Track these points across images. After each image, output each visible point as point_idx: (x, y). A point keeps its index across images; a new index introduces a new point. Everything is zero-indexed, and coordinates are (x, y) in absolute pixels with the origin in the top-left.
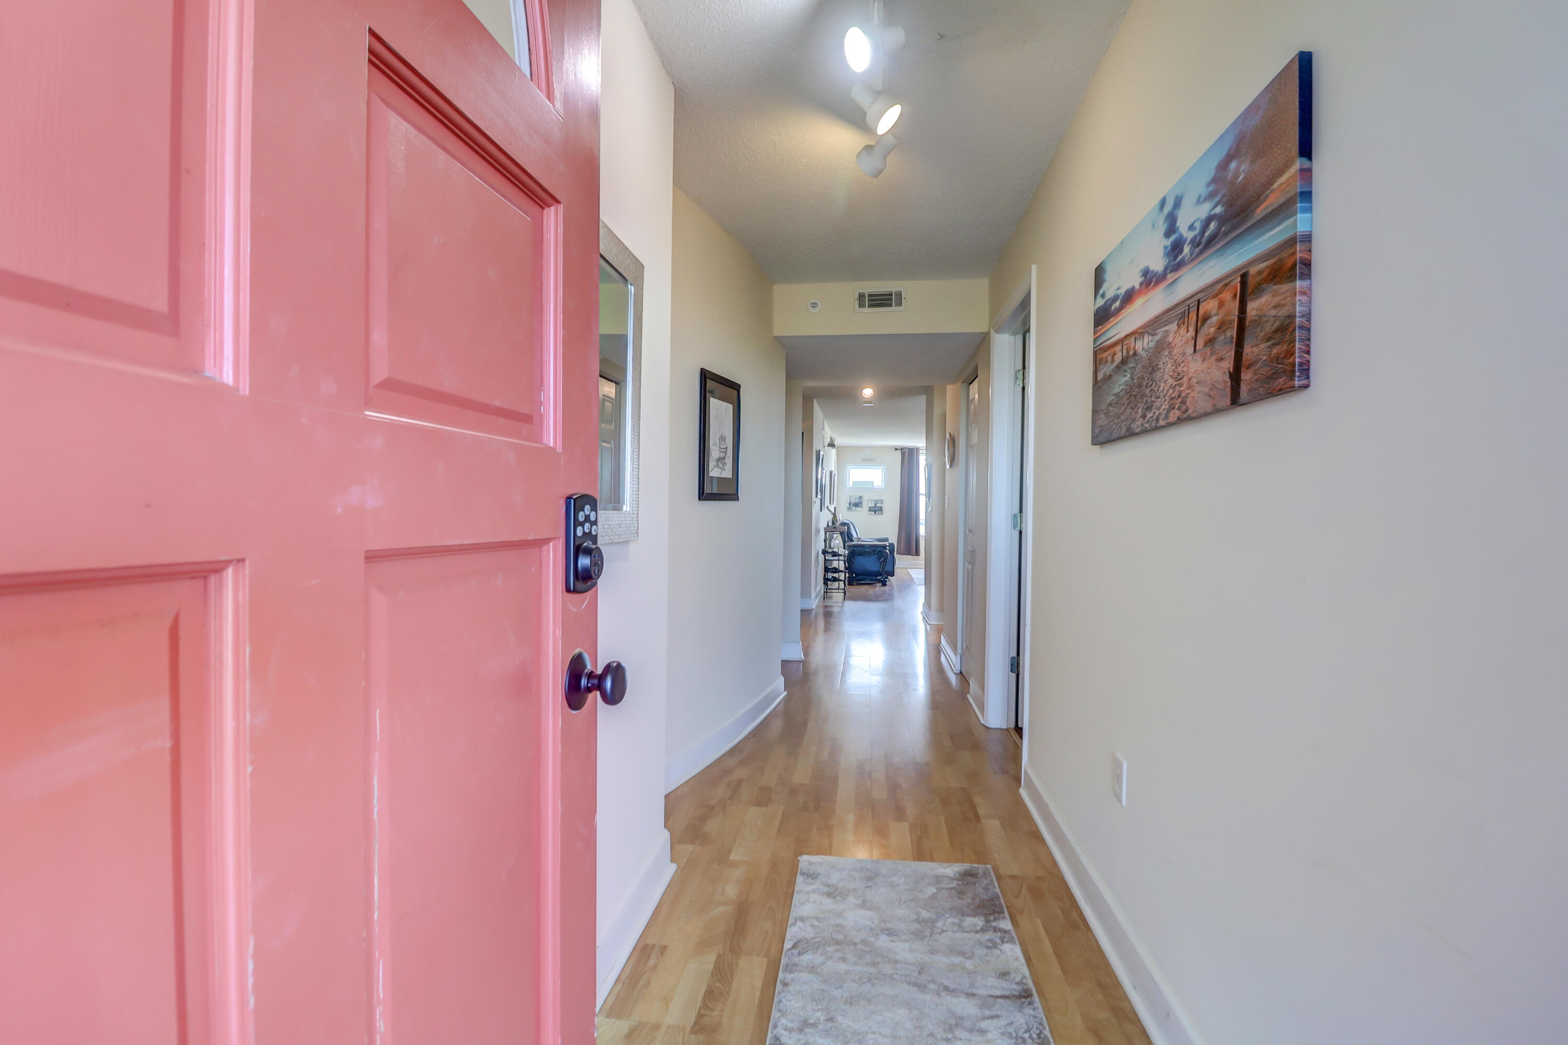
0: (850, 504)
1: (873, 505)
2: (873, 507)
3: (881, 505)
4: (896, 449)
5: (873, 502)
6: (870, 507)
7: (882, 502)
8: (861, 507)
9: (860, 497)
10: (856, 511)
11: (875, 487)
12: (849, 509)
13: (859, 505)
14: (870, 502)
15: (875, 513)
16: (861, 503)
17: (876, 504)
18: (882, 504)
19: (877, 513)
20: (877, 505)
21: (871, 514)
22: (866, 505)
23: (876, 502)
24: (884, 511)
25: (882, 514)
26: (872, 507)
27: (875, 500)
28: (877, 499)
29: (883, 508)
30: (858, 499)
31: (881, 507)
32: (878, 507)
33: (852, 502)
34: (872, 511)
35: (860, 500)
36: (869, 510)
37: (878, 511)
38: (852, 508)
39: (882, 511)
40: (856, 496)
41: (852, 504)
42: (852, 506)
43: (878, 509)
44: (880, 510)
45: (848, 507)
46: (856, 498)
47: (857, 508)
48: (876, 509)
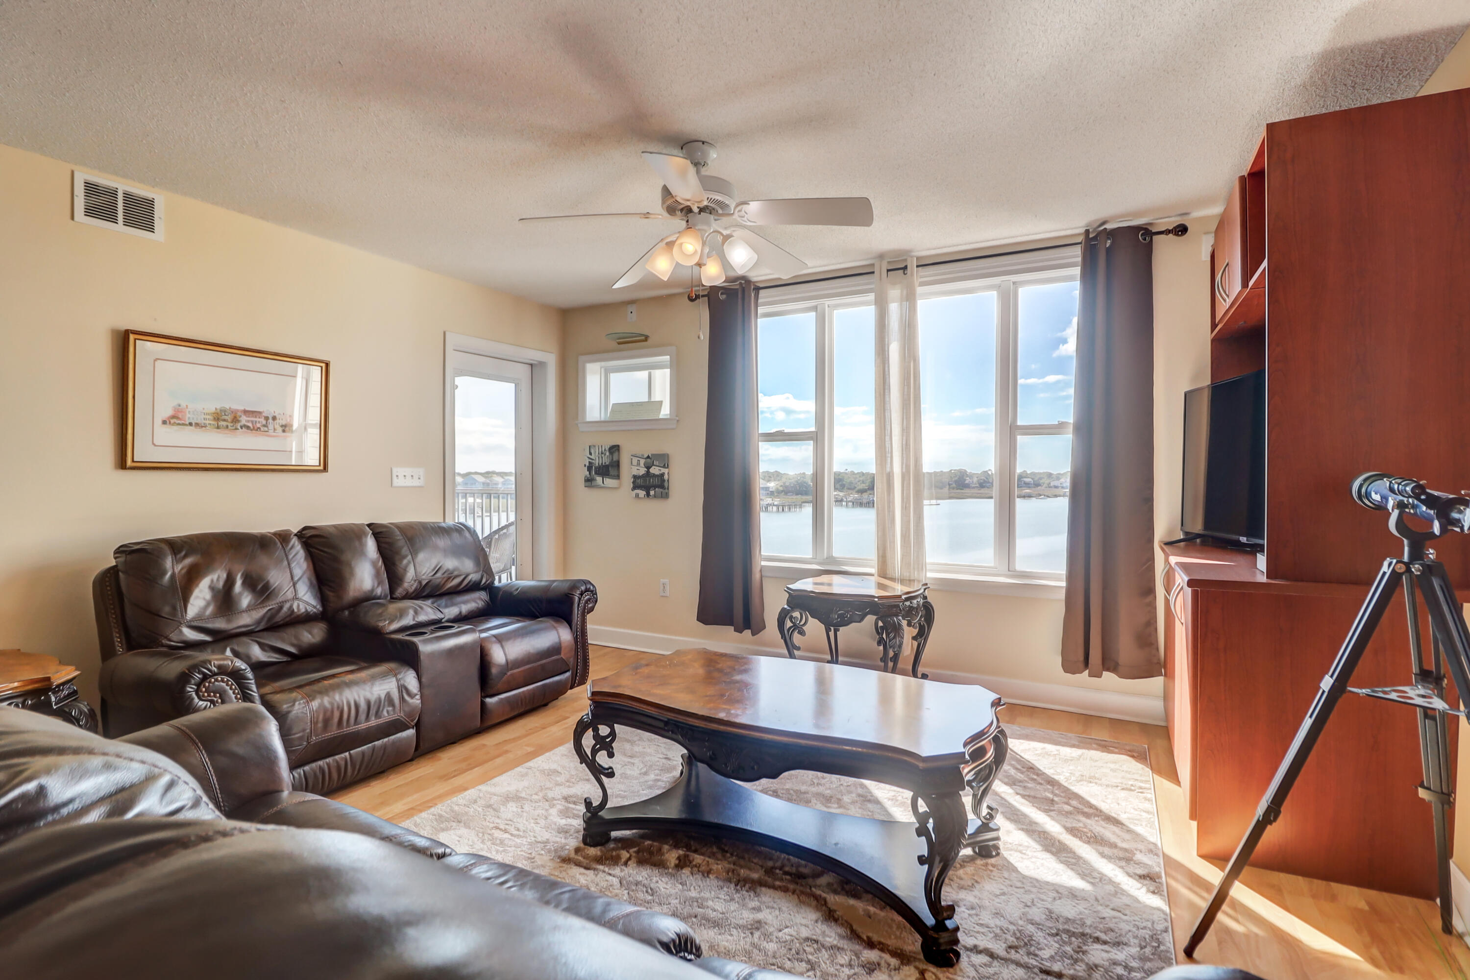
0: (589, 469)
1: (642, 471)
2: (643, 476)
3: (663, 470)
5: (642, 462)
6: (635, 477)
7: (664, 460)
8: (618, 477)
9: (615, 449)
10: (605, 487)
12: (589, 481)
13: (612, 471)
14: (635, 461)
15: (648, 495)
16: (617, 465)
17: (648, 468)
18: (664, 467)
19: (652, 493)
20: (652, 470)
21: (637, 497)
22: (630, 469)
23: (649, 462)
24: (668, 485)
25: (665, 496)
26: (639, 477)
27: (646, 456)
28: (652, 455)
29: (666, 477)
30: (608, 454)
31: (663, 475)
32: (654, 476)
33: (594, 462)
34: (639, 488)
35: (612, 457)
36: (633, 486)
37: (654, 487)
38: (596, 480)
39: (665, 488)
40: (602, 447)
41: (594, 468)
42: (594, 473)
43: (653, 482)
44: (659, 487)
45: (586, 476)
46: (604, 451)
47: (605, 482)
48: (650, 481)
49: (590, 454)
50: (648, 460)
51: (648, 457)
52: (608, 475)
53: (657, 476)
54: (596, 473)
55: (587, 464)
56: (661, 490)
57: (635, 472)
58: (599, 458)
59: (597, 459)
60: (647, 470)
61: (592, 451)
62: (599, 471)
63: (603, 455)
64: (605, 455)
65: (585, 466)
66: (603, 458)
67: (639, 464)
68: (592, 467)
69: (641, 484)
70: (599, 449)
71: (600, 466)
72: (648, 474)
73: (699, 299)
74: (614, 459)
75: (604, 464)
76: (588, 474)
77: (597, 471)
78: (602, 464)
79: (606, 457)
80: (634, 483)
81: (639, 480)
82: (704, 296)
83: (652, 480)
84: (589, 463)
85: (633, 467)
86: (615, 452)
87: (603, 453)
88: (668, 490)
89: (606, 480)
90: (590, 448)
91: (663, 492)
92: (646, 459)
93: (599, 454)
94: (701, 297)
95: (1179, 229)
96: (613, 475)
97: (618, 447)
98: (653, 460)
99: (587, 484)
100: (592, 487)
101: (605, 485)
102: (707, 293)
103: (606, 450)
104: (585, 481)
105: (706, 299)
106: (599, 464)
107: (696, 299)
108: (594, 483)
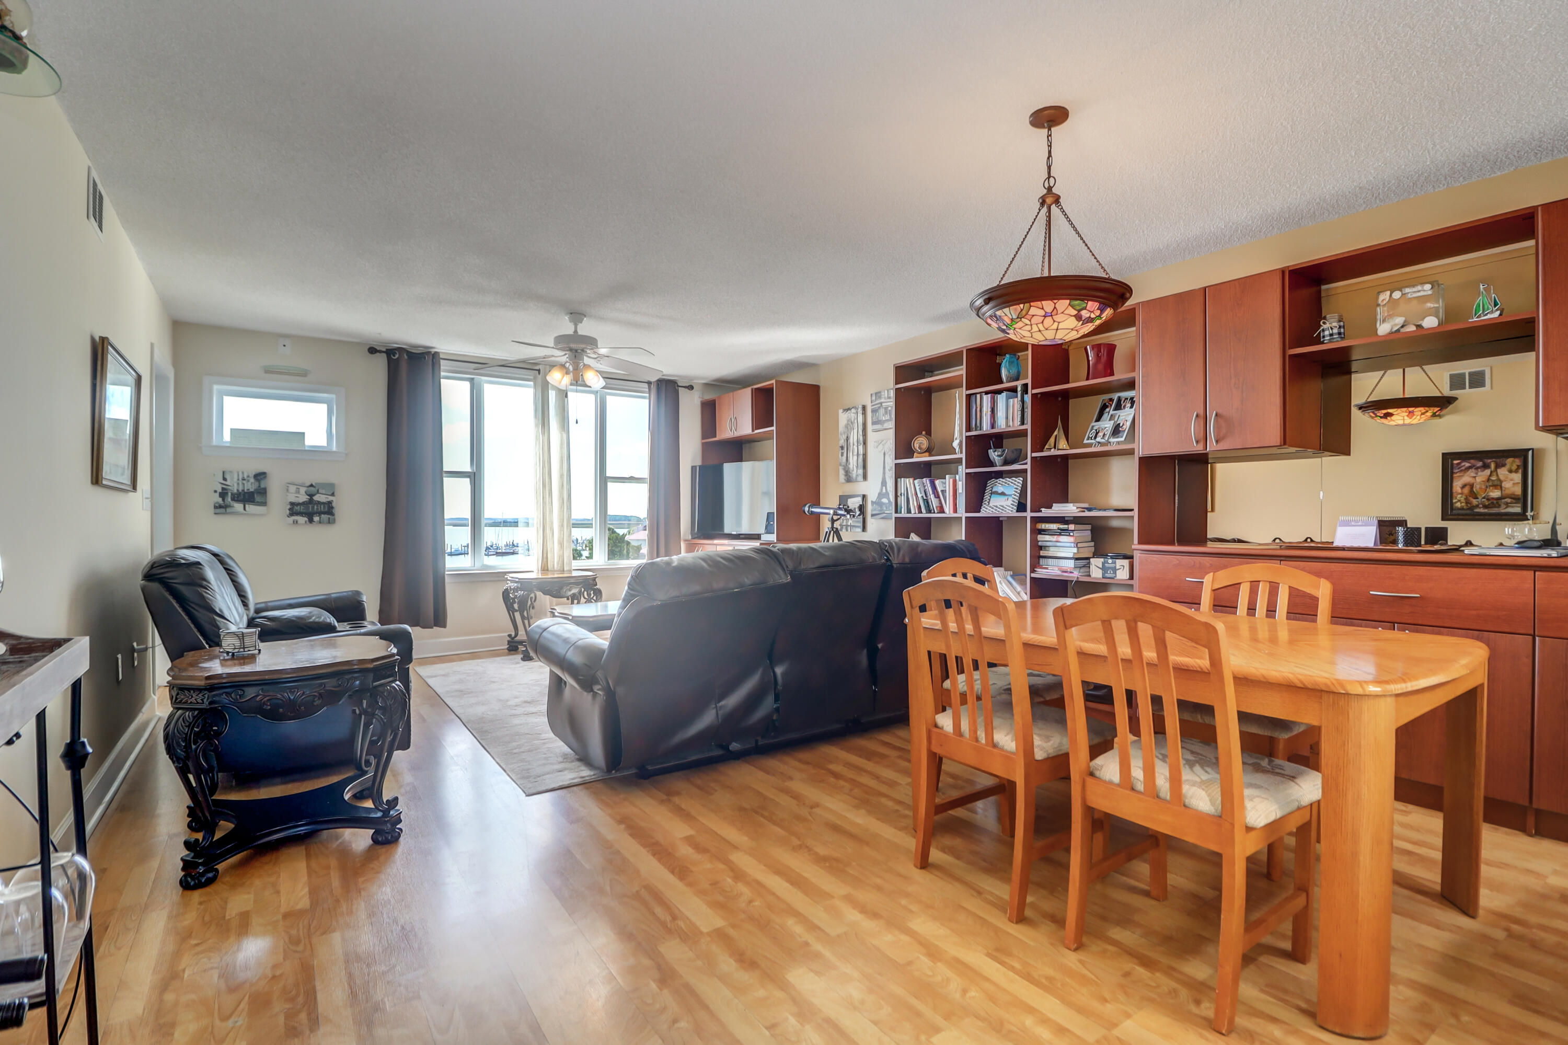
0: (223, 495)
1: (303, 498)
2: (303, 503)
3: (331, 498)
4: (372, 350)
5: (303, 490)
6: (292, 504)
7: (331, 488)
8: (264, 504)
9: (260, 476)
10: (245, 514)
11: (307, 449)
13: (258, 498)
14: (293, 489)
15: (311, 521)
16: (263, 492)
17: (311, 496)
18: (333, 495)
19: (316, 519)
20: (316, 498)
21: (295, 522)
22: (286, 496)
23: (312, 490)
24: (335, 511)
25: (331, 522)
26: (298, 504)
27: (308, 484)
28: (316, 484)
29: (334, 504)
30: (252, 480)
31: (330, 503)
32: (319, 503)
33: (229, 487)
34: (298, 514)
35: (257, 484)
36: (288, 512)
37: (319, 513)
38: (233, 507)
39: (332, 514)
40: (243, 473)
41: (230, 494)
42: (229, 499)
43: (317, 509)
44: (324, 513)
45: (217, 503)
46: (245, 477)
47: (245, 509)
48: (313, 508)
49: (225, 479)
50: (312, 488)
51: (312, 486)
52: (253, 502)
53: (323, 503)
54: (233, 499)
55: (220, 490)
56: (329, 516)
57: (293, 499)
58: (238, 484)
59: (236, 485)
60: (309, 497)
61: (228, 477)
62: (238, 497)
63: (244, 482)
64: (248, 481)
65: (215, 491)
66: (246, 485)
67: (298, 491)
68: (227, 493)
69: (302, 511)
70: (238, 475)
71: (240, 493)
72: (311, 501)
73: (378, 353)
74: (259, 486)
75: (246, 491)
76: (220, 500)
77: (234, 497)
78: (243, 490)
79: (249, 483)
80: (290, 509)
81: (299, 507)
82: (383, 352)
83: (315, 507)
84: (223, 489)
85: (288, 494)
86: (261, 479)
87: (244, 479)
88: (337, 516)
89: (247, 506)
90: (224, 473)
91: (329, 518)
92: (308, 487)
93: (238, 480)
94: (380, 352)
95: (691, 388)
96: (258, 502)
97: (264, 473)
98: (317, 489)
99: (218, 511)
100: (226, 513)
101: (245, 512)
102: (387, 350)
103: (248, 476)
104: (215, 507)
105: (384, 355)
106: (238, 490)
107: (375, 353)
108: (229, 510)
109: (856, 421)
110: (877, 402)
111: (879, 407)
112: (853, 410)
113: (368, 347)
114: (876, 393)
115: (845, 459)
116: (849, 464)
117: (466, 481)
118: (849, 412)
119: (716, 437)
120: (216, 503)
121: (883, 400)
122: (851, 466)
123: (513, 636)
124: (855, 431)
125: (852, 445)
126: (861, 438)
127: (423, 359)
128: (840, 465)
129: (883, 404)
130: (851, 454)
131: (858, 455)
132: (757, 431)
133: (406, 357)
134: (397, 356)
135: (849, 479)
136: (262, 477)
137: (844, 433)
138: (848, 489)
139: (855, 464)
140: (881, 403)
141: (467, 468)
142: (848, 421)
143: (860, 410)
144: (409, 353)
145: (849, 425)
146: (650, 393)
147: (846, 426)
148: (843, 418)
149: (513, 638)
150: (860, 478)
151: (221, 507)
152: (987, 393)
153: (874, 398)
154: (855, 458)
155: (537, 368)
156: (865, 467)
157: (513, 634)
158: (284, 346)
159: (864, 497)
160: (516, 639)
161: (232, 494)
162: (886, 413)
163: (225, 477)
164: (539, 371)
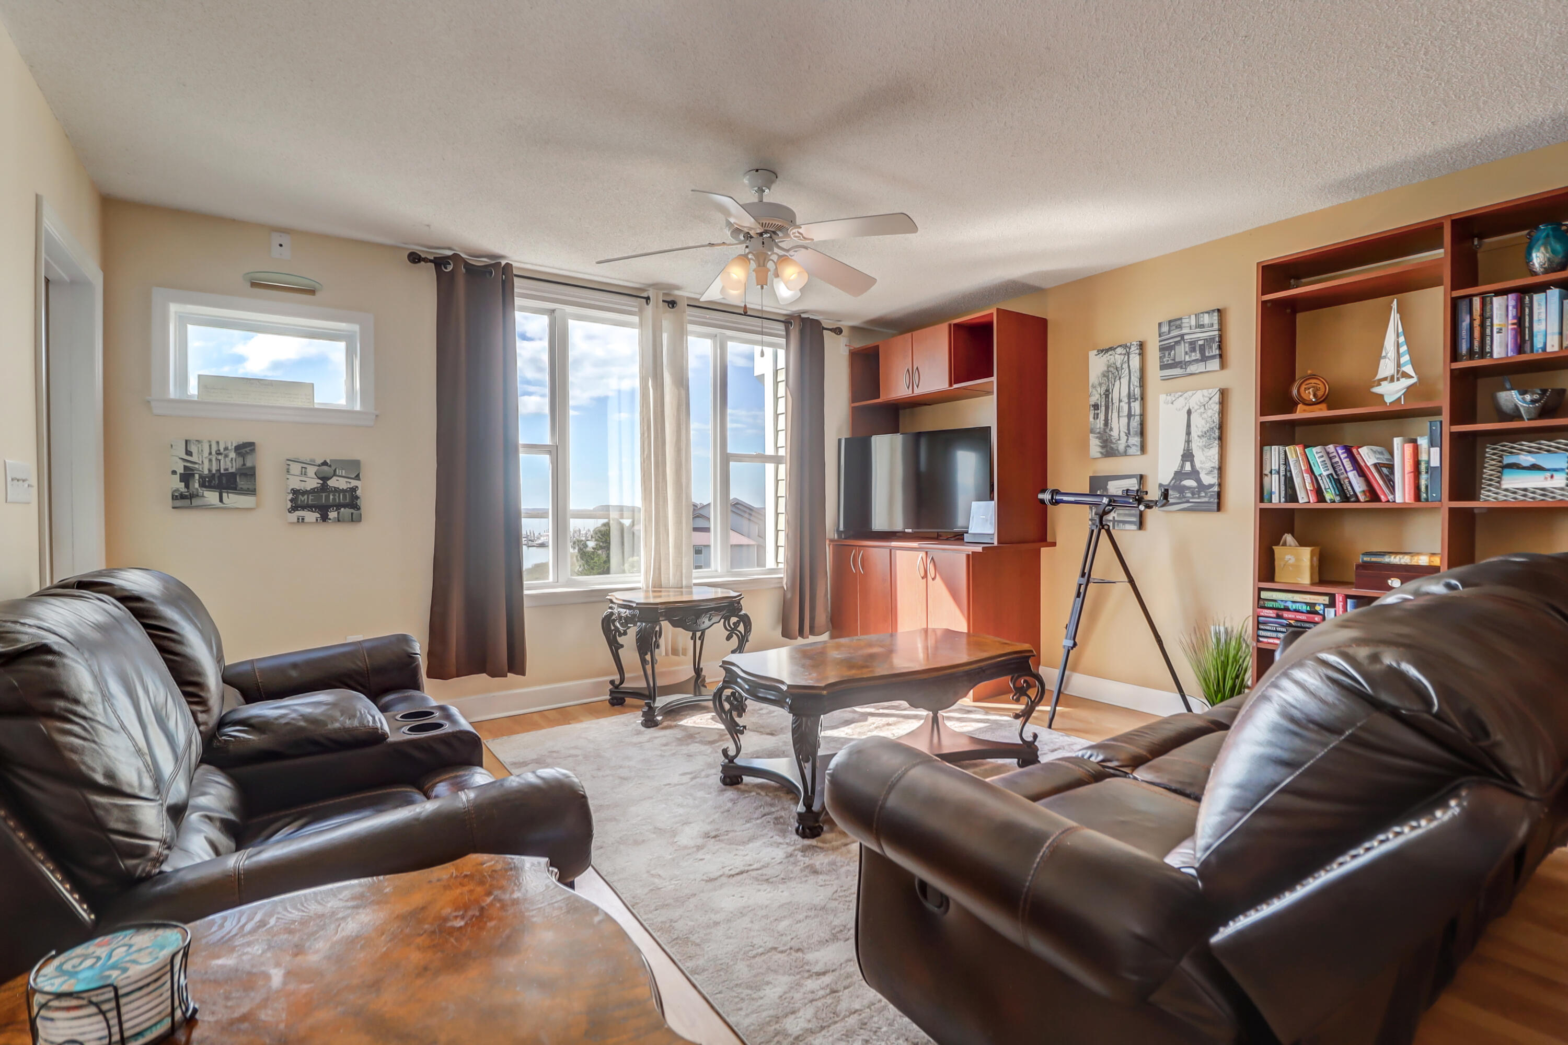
0: (186, 477)
1: (312, 483)
2: (313, 491)
3: (354, 483)
4: (415, 258)
5: (311, 471)
6: (295, 492)
7: (354, 468)
8: (252, 492)
9: (245, 449)
10: (222, 508)
11: (316, 406)
12: (184, 498)
13: (241, 483)
14: (296, 468)
15: (325, 518)
16: (249, 473)
17: (325, 479)
18: (357, 477)
19: (333, 515)
20: (332, 483)
21: (301, 520)
22: (282, 480)
23: (326, 470)
24: (362, 503)
25: (356, 519)
26: (305, 492)
27: (320, 461)
28: (331, 460)
29: (359, 493)
30: (232, 455)
31: (354, 489)
32: (336, 490)
33: (196, 466)
34: (304, 507)
35: (240, 461)
36: (289, 505)
37: (335, 506)
38: (203, 496)
39: (357, 508)
40: (218, 443)
41: (197, 476)
42: (197, 485)
43: (334, 499)
44: (345, 506)
45: (177, 490)
46: (222, 450)
47: (221, 500)
48: (327, 498)
49: (189, 453)
50: (325, 468)
51: (325, 463)
52: (235, 489)
53: (343, 491)
54: (202, 485)
55: (180, 470)
56: (352, 511)
57: (296, 483)
58: (210, 460)
59: (206, 462)
60: (321, 482)
61: (193, 448)
62: (210, 481)
63: (220, 457)
64: (226, 456)
65: (174, 472)
66: (222, 462)
67: (304, 473)
68: (193, 475)
69: (310, 502)
70: (210, 446)
71: (214, 475)
72: (324, 488)
73: (422, 263)
74: (244, 465)
75: (222, 471)
76: (181, 486)
77: (204, 482)
78: (219, 470)
79: (228, 460)
80: (291, 501)
81: (306, 497)
82: (431, 261)
83: (331, 497)
84: (185, 468)
85: (289, 476)
86: (247, 453)
87: (218, 453)
88: (363, 511)
89: (225, 495)
90: (186, 441)
91: (352, 514)
92: (319, 466)
93: (210, 454)
94: (426, 260)
95: (838, 331)
96: (242, 489)
97: (252, 444)
98: (333, 468)
99: (179, 503)
100: (190, 507)
101: (221, 505)
102: (435, 258)
103: (226, 449)
104: (174, 498)
105: (432, 265)
106: (210, 470)
107: (419, 261)
108: (196, 502)
109: (1125, 366)
110: (1172, 334)
111: (1177, 343)
112: (1119, 350)
113: (408, 252)
114: (1170, 322)
115: (1103, 422)
116: (1111, 430)
117: (546, 459)
118: (1110, 353)
119: (879, 397)
120: (175, 491)
121: (1184, 331)
122: (1115, 433)
123: (617, 683)
124: (1125, 381)
125: (1116, 401)
126: (1137, 391)
127: (488, 275)
128: (1092, 431)
129: (1186, 337)
130: (1115, 415)
131: (1130, 416)
132: (955, 386)
133: (464, 270)
134: (450, 268)
135: (1109, 451)
136: (248, 449)
137: (1100, 384)
138: (1107, 467)
139: (1124, 429)
140: (1182, 336)
141: (548, 441)
142: (1109, 367)
143: (1134, 350)
144: (468, 266)
145: (1113, 373)
146: (787, 336)
147: (1105, 375)
148: (1097, 365)
149: (617, 687)
150: (1135, 450)
151: (182, 497)
152: (1499, 293)
153: (1165, 329)
154: (1124, 421)
155: (645, 295)
156: (1142, 433)
157: (617, 678)
158: (281, 245)
159: (1141, 478)
160: (622, 686)
161: (201, 476)
162: (1193, 350)
163: (189, 449)
164: (648, 299)
